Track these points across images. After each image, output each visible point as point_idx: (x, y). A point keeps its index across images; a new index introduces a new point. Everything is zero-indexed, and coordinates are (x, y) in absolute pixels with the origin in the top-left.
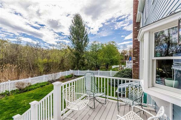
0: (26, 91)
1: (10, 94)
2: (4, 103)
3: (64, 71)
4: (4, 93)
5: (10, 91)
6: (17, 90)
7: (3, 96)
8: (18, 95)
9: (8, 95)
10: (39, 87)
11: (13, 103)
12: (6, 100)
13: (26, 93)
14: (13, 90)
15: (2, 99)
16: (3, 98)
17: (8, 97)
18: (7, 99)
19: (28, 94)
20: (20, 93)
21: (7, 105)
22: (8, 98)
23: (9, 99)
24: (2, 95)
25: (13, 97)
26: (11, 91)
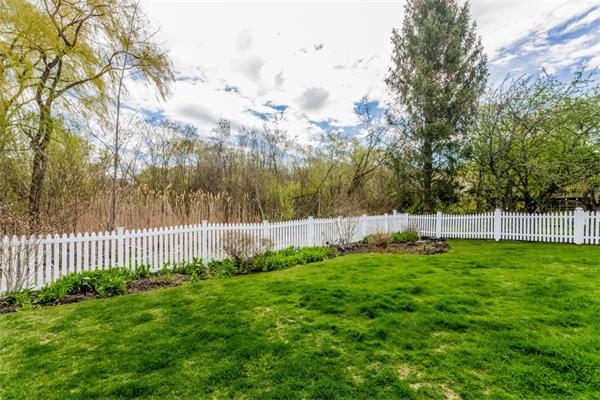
0: (259, 270)
1: (208, 272)
2: (188, 302)
3: (374, 214)
4: (189, 267)
5: (205, 263)
6: (227, 260)
7: (186, 277)
8: (235, 280)
9: (201, 273)
10: (300, 263)
11: (221, 313)
12: (196, 292)
13: (262, 277)
14: (216, 260)
15: (182, 286)
16: (185, 284)
17: (201, 282)
18: (197, 289)
19: (271, 280)
20: (238, 274)
21: (195, 319)
22: (200, 287)
23: (205, 291)
24: (184, 273)
25: (216, 285)
26: (209, 264)
